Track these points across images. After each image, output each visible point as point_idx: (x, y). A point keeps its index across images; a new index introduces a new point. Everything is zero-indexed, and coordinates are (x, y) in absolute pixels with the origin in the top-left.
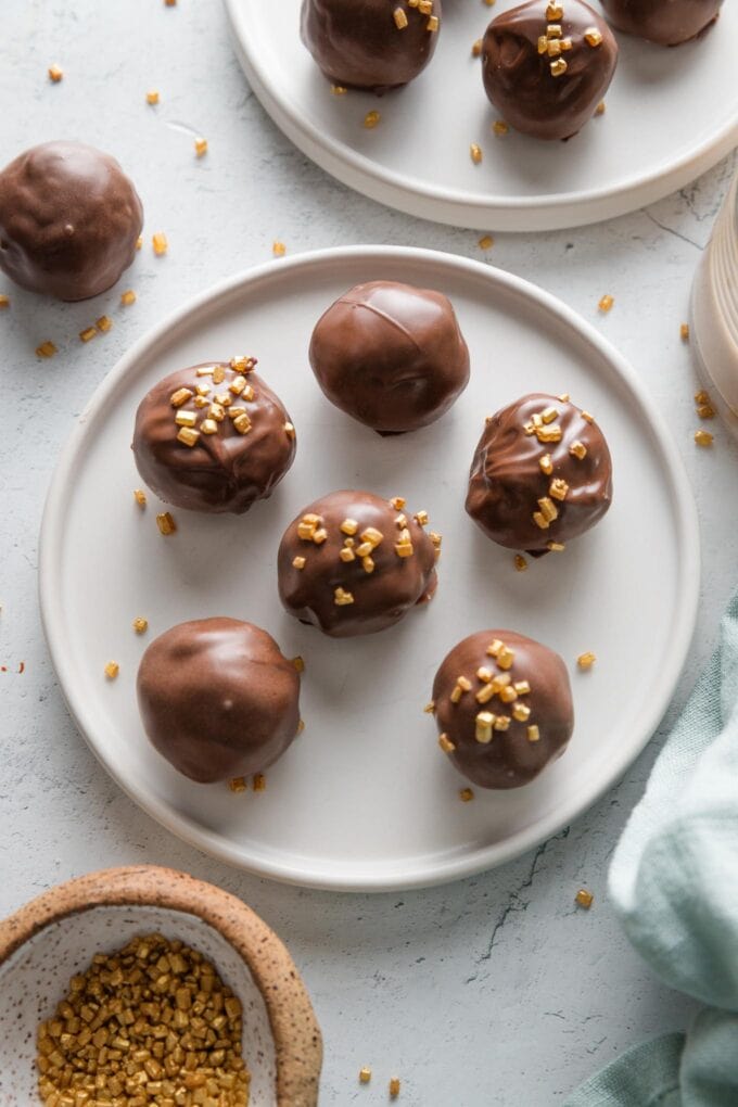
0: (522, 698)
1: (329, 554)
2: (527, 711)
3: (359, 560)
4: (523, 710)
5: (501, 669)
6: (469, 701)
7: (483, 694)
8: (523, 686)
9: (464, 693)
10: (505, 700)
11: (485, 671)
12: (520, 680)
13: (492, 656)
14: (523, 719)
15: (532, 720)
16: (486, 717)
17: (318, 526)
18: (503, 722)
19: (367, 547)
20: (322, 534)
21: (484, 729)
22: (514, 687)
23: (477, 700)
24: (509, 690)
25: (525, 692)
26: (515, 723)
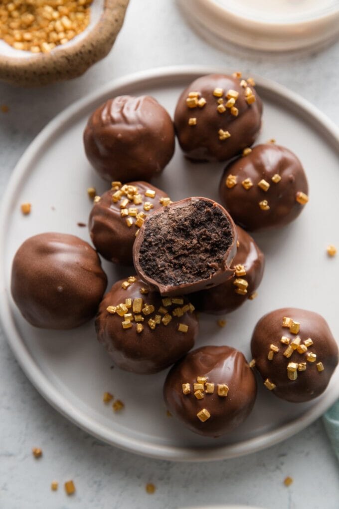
0: (310, 348)
1: (211, 111)
2: (315, 356)
3: (229, 109)
4: (312, 355)
5: (294, 335)
6: (279, 357)
7: (288, 352)
8: (309, 341)
9: (275, 353)
10: (301, 352)
11: (285, 338)
12: (306, 339)
13: (287, 328)
14: (313, 361)
15: (319, 359)
16: (293, 365)
17: (199, 98)
18: (303, 366)
19: (232, 101)
20: (202, 101)
21: (293, 372)
22: (304, 344)
23: (285, 357)
24: (303, 347)
25: (311, 344)
26: (310, 364)
